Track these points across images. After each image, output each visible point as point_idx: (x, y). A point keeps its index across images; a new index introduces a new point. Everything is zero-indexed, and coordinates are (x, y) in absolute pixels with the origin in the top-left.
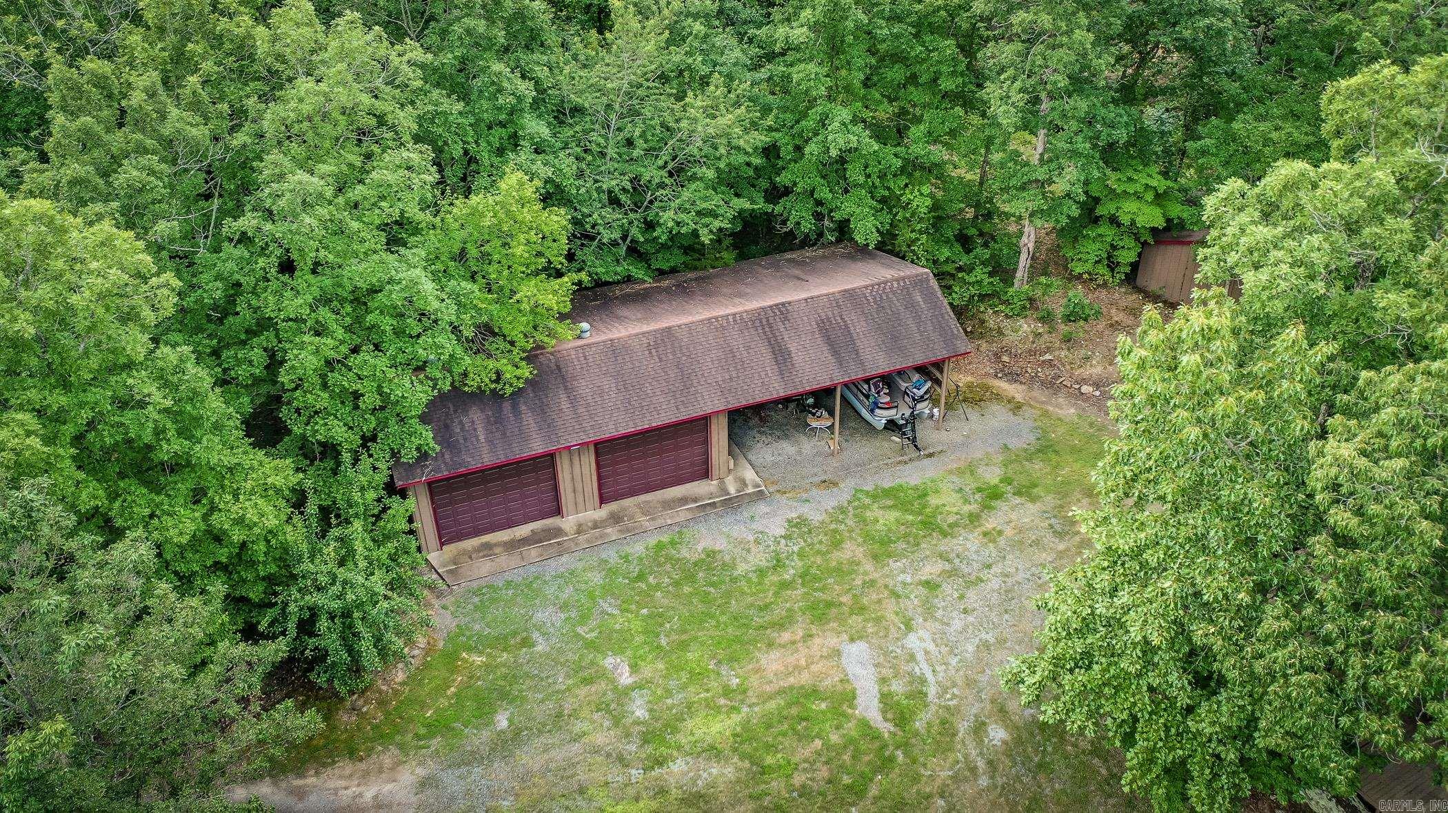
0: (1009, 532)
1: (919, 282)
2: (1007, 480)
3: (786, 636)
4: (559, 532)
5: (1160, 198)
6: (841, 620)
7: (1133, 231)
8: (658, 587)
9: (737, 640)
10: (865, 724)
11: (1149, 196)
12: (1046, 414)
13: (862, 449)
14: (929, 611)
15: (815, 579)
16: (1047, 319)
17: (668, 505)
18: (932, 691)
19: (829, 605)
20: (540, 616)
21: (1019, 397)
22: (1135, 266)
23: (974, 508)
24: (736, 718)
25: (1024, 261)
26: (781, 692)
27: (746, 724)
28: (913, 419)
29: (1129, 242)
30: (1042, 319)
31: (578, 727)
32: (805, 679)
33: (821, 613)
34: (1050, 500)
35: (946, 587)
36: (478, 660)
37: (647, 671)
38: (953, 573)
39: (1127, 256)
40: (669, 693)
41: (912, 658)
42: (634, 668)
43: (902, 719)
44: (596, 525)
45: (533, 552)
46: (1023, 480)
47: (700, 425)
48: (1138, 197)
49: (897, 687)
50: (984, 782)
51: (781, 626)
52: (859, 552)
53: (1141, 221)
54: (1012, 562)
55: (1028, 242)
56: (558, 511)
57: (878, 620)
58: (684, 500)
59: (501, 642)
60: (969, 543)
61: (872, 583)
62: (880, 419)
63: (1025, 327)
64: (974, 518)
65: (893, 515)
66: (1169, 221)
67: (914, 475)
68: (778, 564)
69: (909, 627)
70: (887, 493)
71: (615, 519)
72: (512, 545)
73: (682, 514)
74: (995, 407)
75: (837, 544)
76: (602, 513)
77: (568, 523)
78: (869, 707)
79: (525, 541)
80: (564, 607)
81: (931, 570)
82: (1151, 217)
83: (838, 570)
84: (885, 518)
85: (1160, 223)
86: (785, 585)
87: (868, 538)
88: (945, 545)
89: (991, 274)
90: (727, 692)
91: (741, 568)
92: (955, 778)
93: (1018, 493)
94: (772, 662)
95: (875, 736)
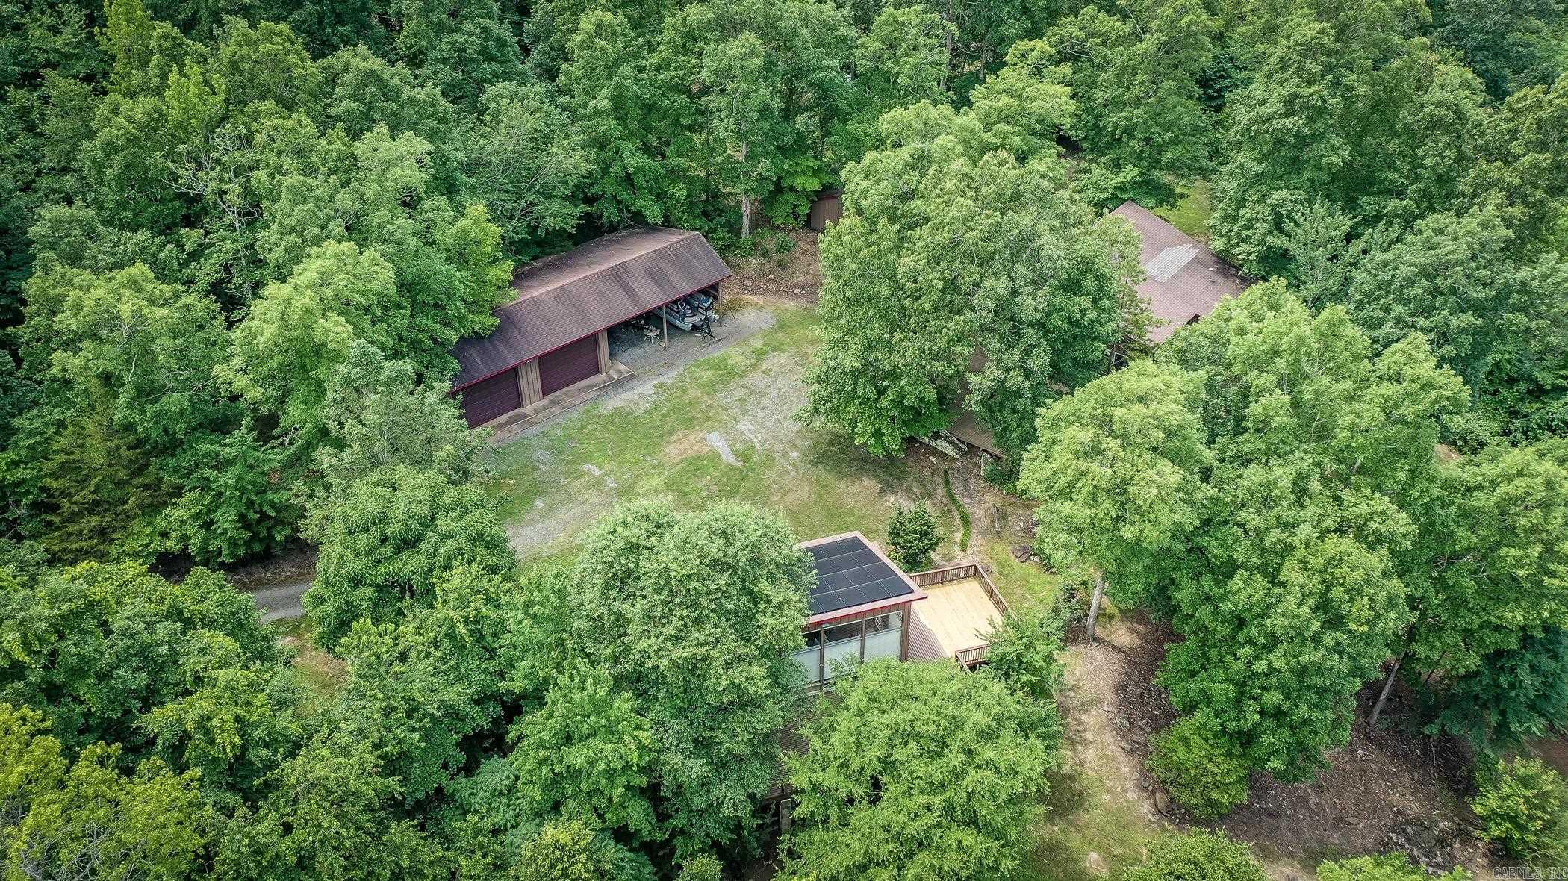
0: (775, 369)
1: (694, 239)
2: (767, 345)
3: (674, 438)
4: (525, 415)
5: (816, 173)
6: (699, 424)
7: (805, 194)
8: (595, 430)
9: (649, 444)
10: (728, 465)
11: (810, 173)
12: (777, 308)
13: (680, 344)
14: (745, 412)
15: (680, 410)
16: (765, 254)
17: (583, 390)
18: (758, 445)
19: (691, 420)
20: (535, 455)
21: (760, 302)
22: (809, 215)
23: (753, 361)
24: (663, 477)
25: (745, 221)
26: (682, 461)
27: (669, 478)
28: (707, 321)
29: (804, 201)
30: (763, 255)
31: (582, 498)
32: (691, 453)
33: (689, 423)
34: (793, 350)
35: (751, 400)
36: (512, 482)
37: (607, 467)
38: (751, 393)
39: (804, 210)
40: (623, 474)
41: (743, 433)
42: (600, 467)
43: (746, 459)
44: (544, 408)
45: (515, 427)
46: (774, 343)
47: (593, 338)
48: (803, 173)
49: (739, 446)
50: (793, 474)
51: (671, 434)
52: (699, 393)
53: (808, 188)
54: (780, 382)
55: (746, 208)
56: (520, 404)
57: (719, 422)
58: (590, 387)
59: (520, 471)
60: (756, 377)
61: (711, 406)
62: (688, 323)
63: (754, 261)
64: (754, 366)
65: (710, 373)
66: (823, 185)
67: (716, 353)
68: (657, 407)
69: (736, 421)
70: (704, 363)
71: (554, 403)
72: (500, 427)
73: (592, 394)
74: (749, 309)
75: (685, 392)
76: (546, 401)
77: (528, 409)
78: (728, 457)
79: (506, 424)
80: (547, 448)
81: (740, 393)
82: (812, 184)
83: (690, 404)
84: (707, 375)
85: (819, 187)
86: (664, 416)
87: (701, 386)
88: (742, 381)
89: (728, 232)
90: (654, 467)
91: (637, 413)
92: (780, 475)
93: (774, 350)
94: (672, 450)
95: (733, 468)
